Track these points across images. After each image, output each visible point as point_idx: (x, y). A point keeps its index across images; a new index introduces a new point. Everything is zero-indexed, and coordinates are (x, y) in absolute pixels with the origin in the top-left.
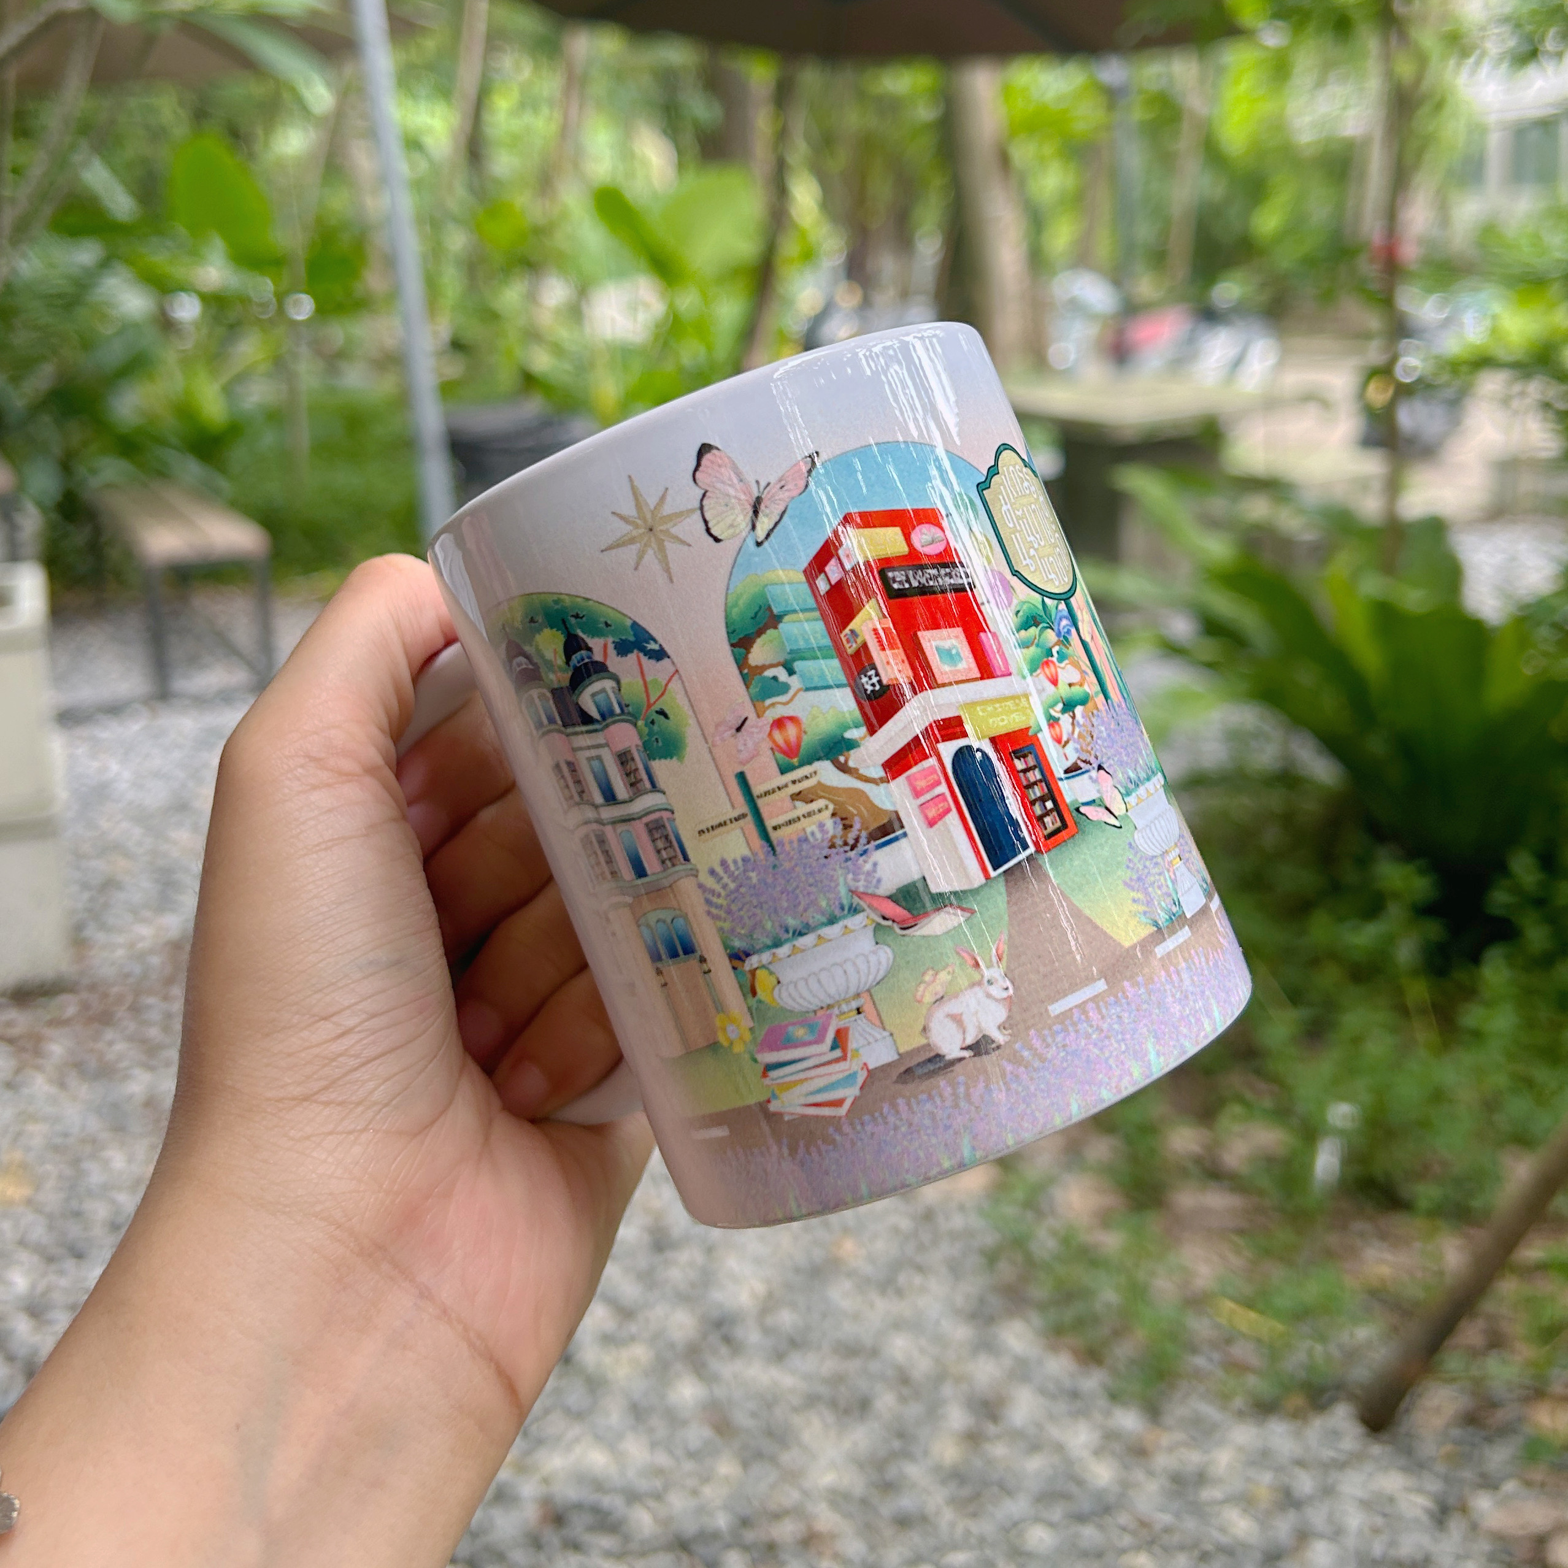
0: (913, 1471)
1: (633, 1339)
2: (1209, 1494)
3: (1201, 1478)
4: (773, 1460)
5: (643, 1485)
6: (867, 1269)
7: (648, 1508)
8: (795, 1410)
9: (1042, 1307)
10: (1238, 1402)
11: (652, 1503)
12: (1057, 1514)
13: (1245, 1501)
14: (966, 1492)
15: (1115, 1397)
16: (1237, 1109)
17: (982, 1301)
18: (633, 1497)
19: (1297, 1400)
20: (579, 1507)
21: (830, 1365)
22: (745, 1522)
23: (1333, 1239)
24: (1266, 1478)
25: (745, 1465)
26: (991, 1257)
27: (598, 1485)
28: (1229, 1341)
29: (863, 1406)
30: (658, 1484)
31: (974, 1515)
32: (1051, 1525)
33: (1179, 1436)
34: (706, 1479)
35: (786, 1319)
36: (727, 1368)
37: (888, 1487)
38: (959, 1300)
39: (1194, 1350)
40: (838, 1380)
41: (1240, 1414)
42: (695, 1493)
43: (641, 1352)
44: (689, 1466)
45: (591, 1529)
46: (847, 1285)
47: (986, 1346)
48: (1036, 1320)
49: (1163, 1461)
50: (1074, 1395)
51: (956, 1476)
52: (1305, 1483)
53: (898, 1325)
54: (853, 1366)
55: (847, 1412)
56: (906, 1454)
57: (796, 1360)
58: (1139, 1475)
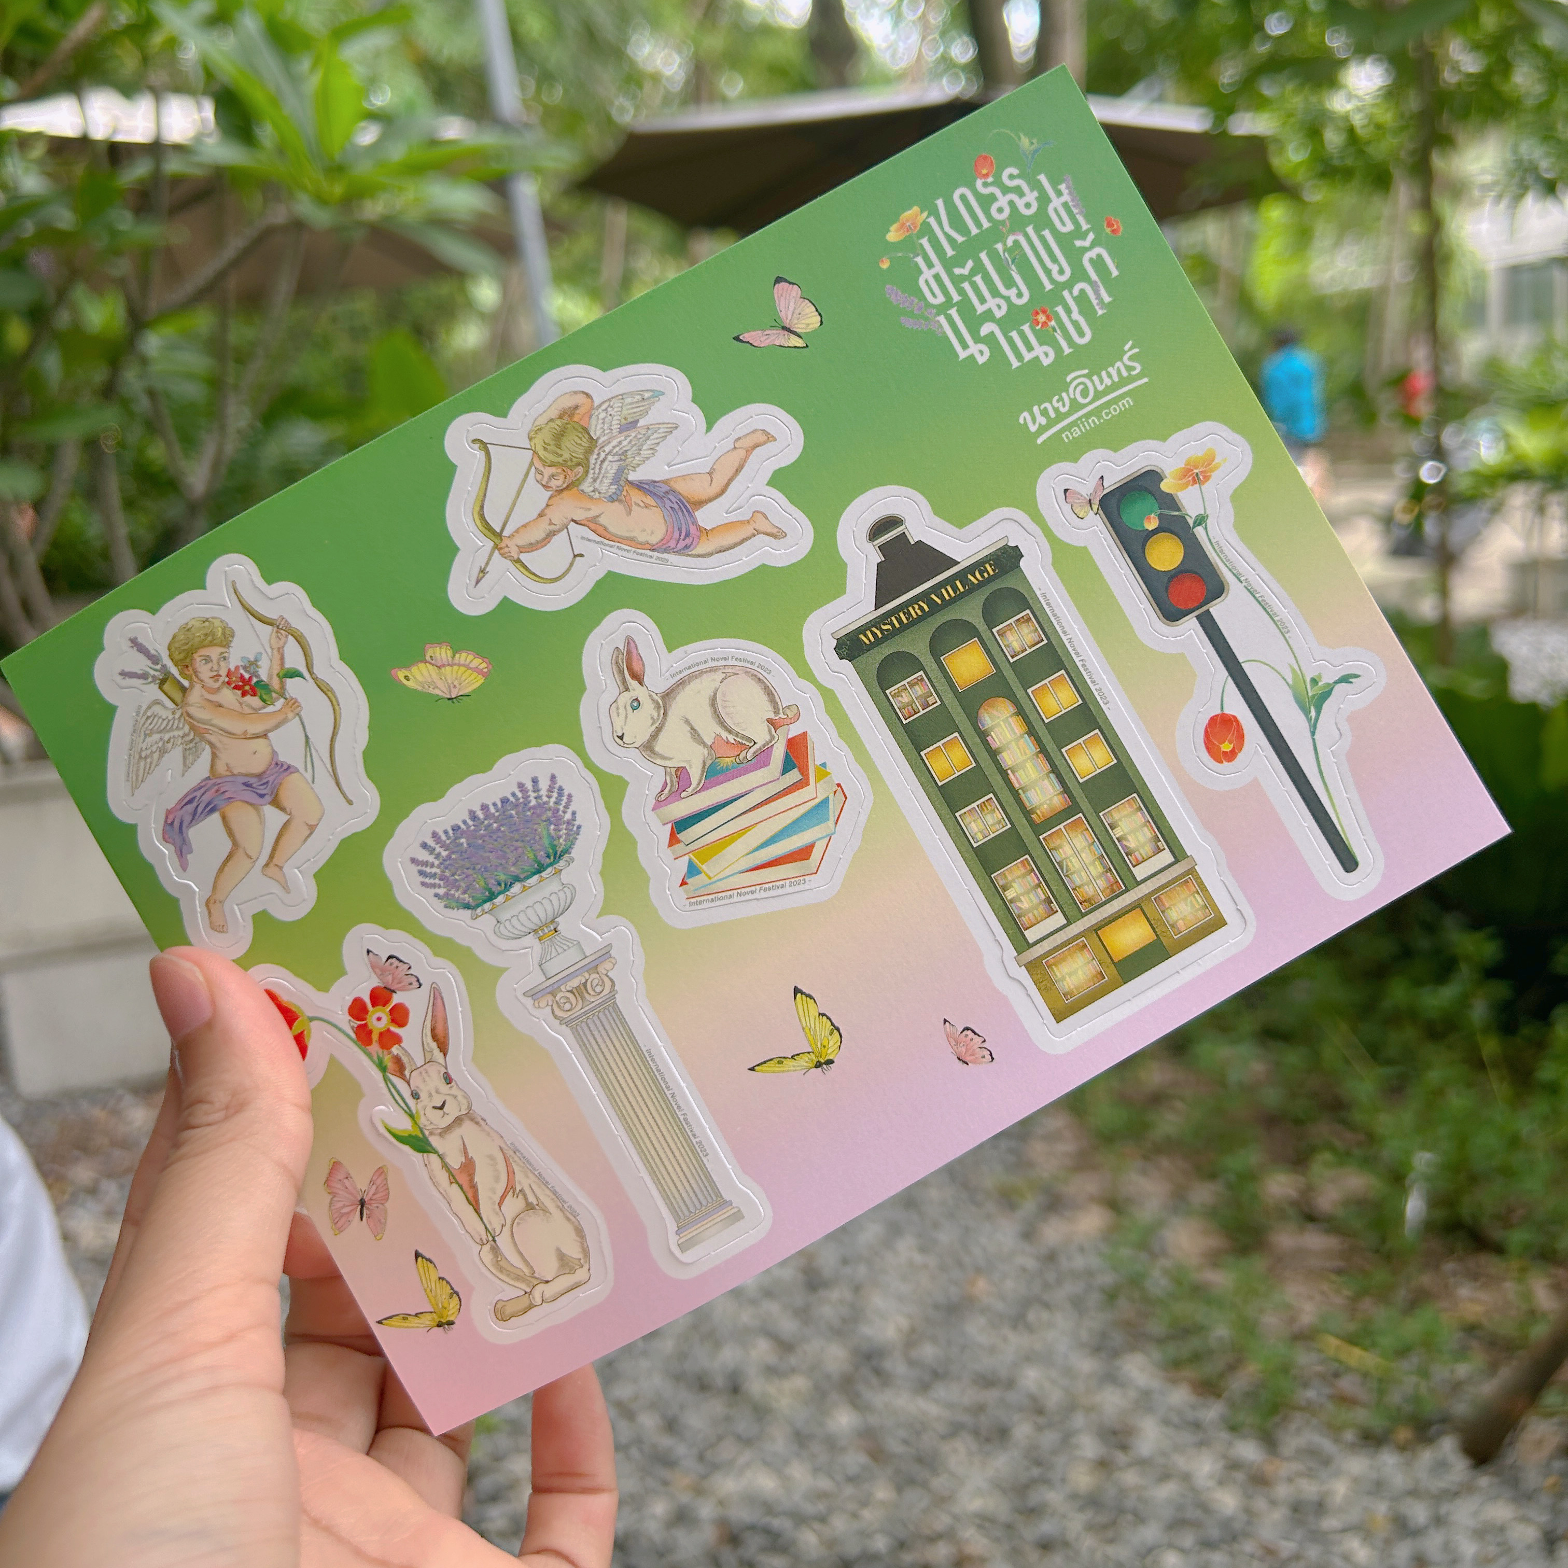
0: (1053, 1497)
1: (793, 1371)
2: (1330, 1523)
3: (1320, 1507)
4: (925, 1485)
5: (810, 1509)
6: (1000, 1306)
7: (814, 1531)
8: (943, 1438)
9: (1160, 1341)
10: (1349, 1436)
11: (817, 1526)
12: (1188, 1539)
13: (1363, 1530)
14: (1102, 1519)
15: (1234, 1428)
16: (1327, 1156)
17: (1104, 1335)
18: (800, 1519)
19: (1404, 1434)
20: (752, 1528)
21: (970, 1395)
22: (902, 1545)
23: (1426, 1280)
24: (1382, 1508)
25: (899, 1489)
26: (1111, 1296)
27: (769, 1508)
28: (1336, 1375)
29: (1002, 1434)
30: (821, 1507)
31: (1111, 1541)
32: (1183, 1551)
33: (1295, 1466)
34: (864, 1504)
35: (928, 1352)
36: (879, 1398)
37: (1033, 1512)
38: (1084, 1335)
39: (1306, 1385)
40: (979, 1409)
41: (1353, 1447)
42: (855, 1516)
43: (800, 1382)
44: (849, 1490)
45: (764, 1550)
46: (982, 1321)
47: (1111, 1378)
48: (1157, 1355)
49: (1282, 1491)
50: (1197, 1426)
51: (1092, 1501)
52: (1419, 1513)
53: (1029, 1358)
54: (991, 1396)
55: (988, 1440)
56: (1045, 1481)
57: (941, 1391)
58: (1260, 1504)
